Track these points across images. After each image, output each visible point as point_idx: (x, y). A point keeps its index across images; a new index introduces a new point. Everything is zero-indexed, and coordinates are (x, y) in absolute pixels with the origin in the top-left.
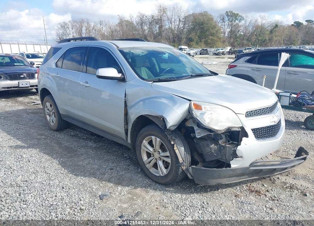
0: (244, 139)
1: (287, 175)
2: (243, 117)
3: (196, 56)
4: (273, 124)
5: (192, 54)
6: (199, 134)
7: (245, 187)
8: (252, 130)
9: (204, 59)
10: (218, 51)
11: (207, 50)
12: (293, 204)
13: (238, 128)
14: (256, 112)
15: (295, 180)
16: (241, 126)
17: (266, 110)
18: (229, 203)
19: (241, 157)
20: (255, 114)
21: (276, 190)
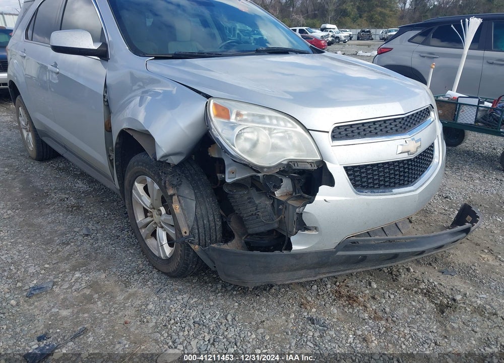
0: (323, 189)
1: (430, 264)
2: (325, 140)
3: (350, 42)
4: (405, 156)
5: (343, 38)
6: (233, 175)
7: (329, 286)
8: (347, 169)
9: (362, 47)
10: (389, 34)
11: (369, 32)
12: (418, 331)
13: (311, 163)
14: (363, 128)
15: (442, 277)
16: (319, 158)
17: (390, 124)
18: (279, 321)
19: (315, 229)
20: (359, 133)
21: (392, 297)
